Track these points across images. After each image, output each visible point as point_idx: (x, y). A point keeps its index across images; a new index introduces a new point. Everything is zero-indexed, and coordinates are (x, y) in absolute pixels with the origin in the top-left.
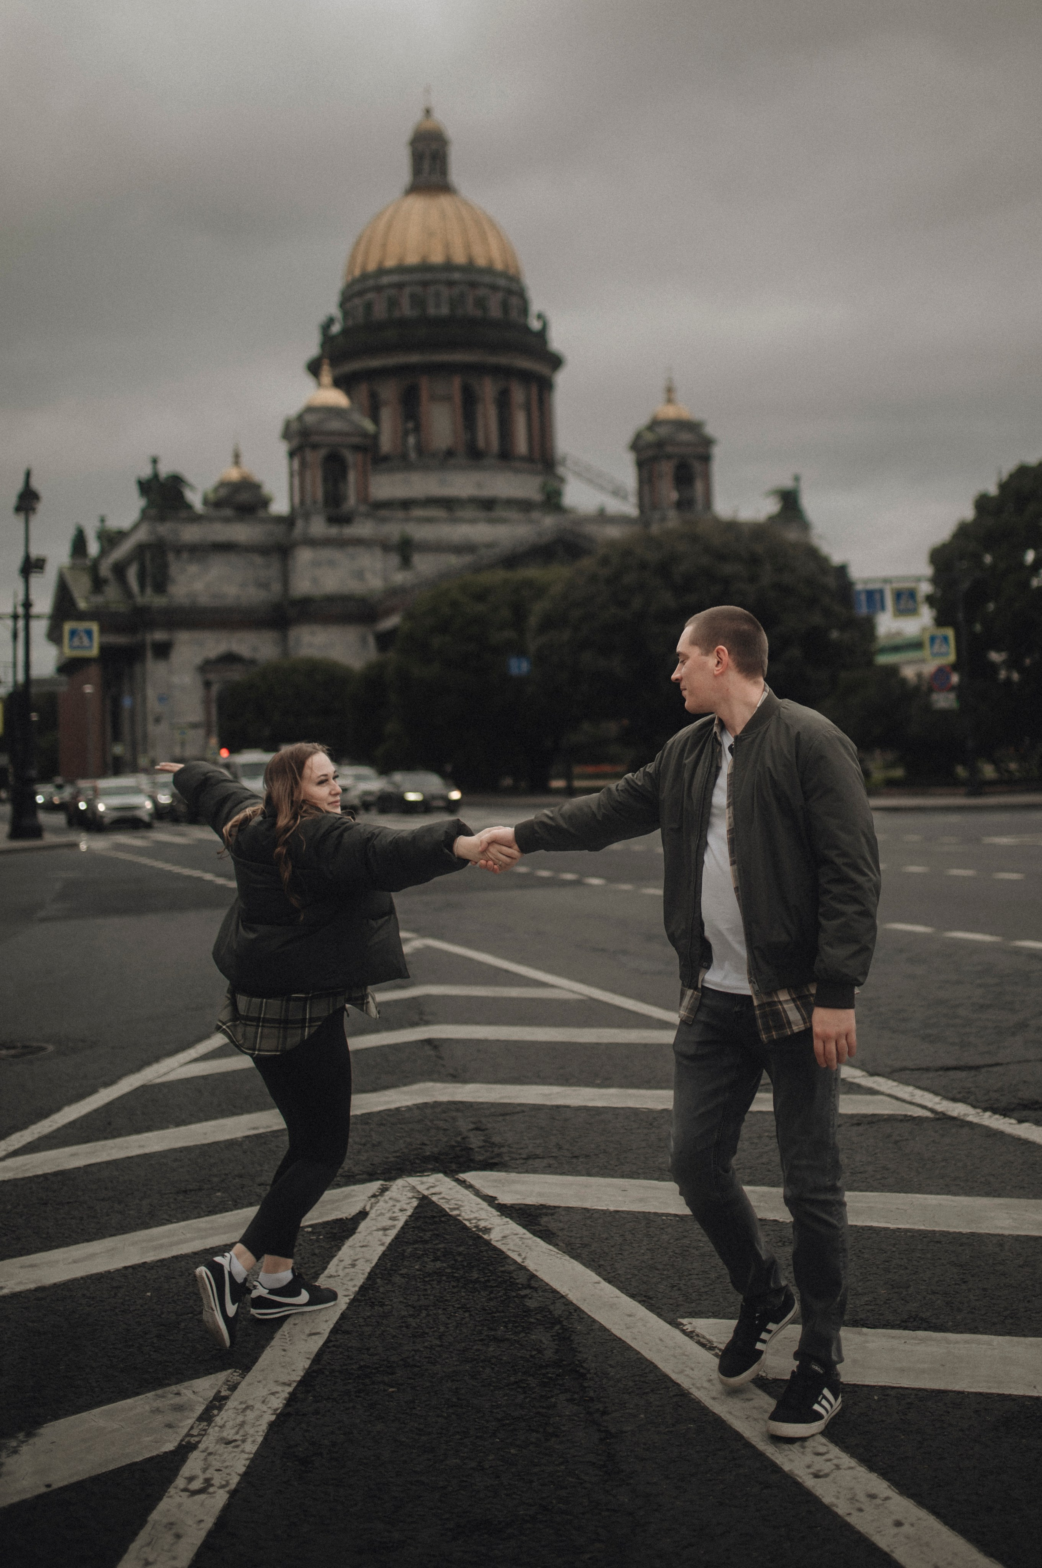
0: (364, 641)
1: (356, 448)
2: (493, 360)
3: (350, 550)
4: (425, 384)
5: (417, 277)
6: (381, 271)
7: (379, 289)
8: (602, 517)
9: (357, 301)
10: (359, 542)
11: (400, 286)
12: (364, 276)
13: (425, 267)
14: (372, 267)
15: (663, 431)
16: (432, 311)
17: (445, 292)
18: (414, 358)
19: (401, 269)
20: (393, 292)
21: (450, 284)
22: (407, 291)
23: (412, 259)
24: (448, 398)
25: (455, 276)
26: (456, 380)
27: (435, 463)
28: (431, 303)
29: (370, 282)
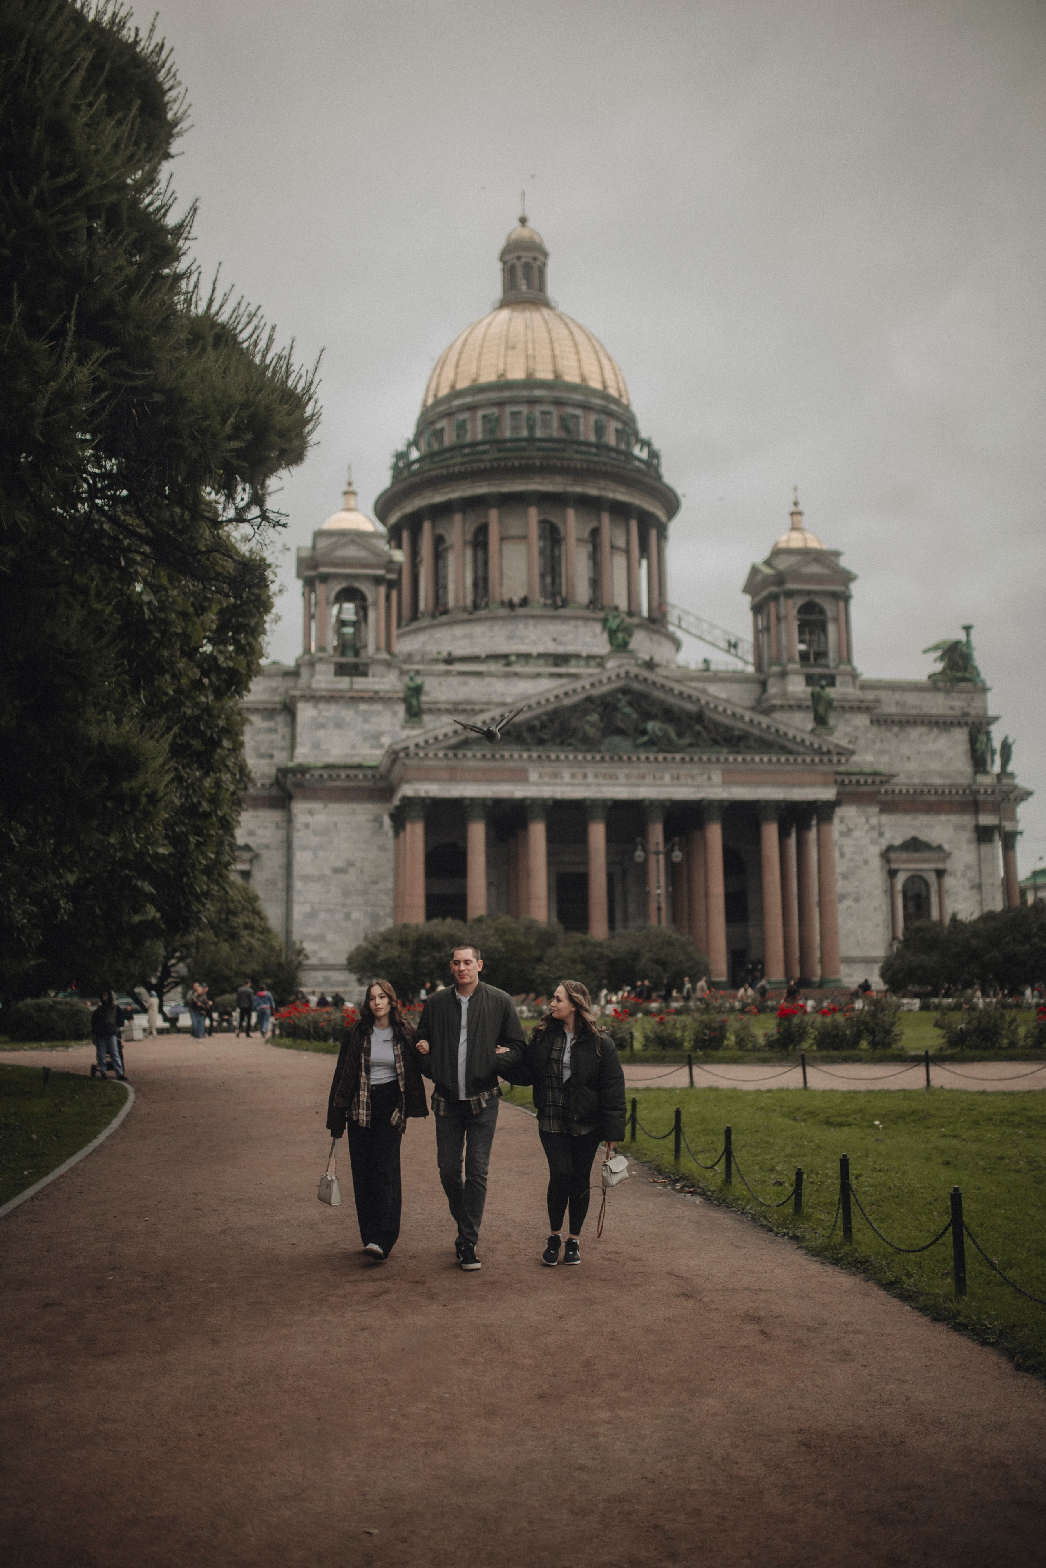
0: (378, 820)
1: (378, 580)
2: (578, 489)
3: (363, 707)
5: (493, 395)
6: (455, 394)
8: (707, 673)
10: (374, 698)
11: (472, 408)
13: (503, 385)
14: (444, 391)
15: (783, 564)
16: (506, 434)
17: (525, 411)
19: (477, 389)
20: (465, 416)
21: (532, 402)
22: (480, 413)
23: (488, 377)
24: (524, 538)
25: (538, 393)
26: (533, 514)
27: (503, 612)
28: (507, 422)
29: (441, 408)
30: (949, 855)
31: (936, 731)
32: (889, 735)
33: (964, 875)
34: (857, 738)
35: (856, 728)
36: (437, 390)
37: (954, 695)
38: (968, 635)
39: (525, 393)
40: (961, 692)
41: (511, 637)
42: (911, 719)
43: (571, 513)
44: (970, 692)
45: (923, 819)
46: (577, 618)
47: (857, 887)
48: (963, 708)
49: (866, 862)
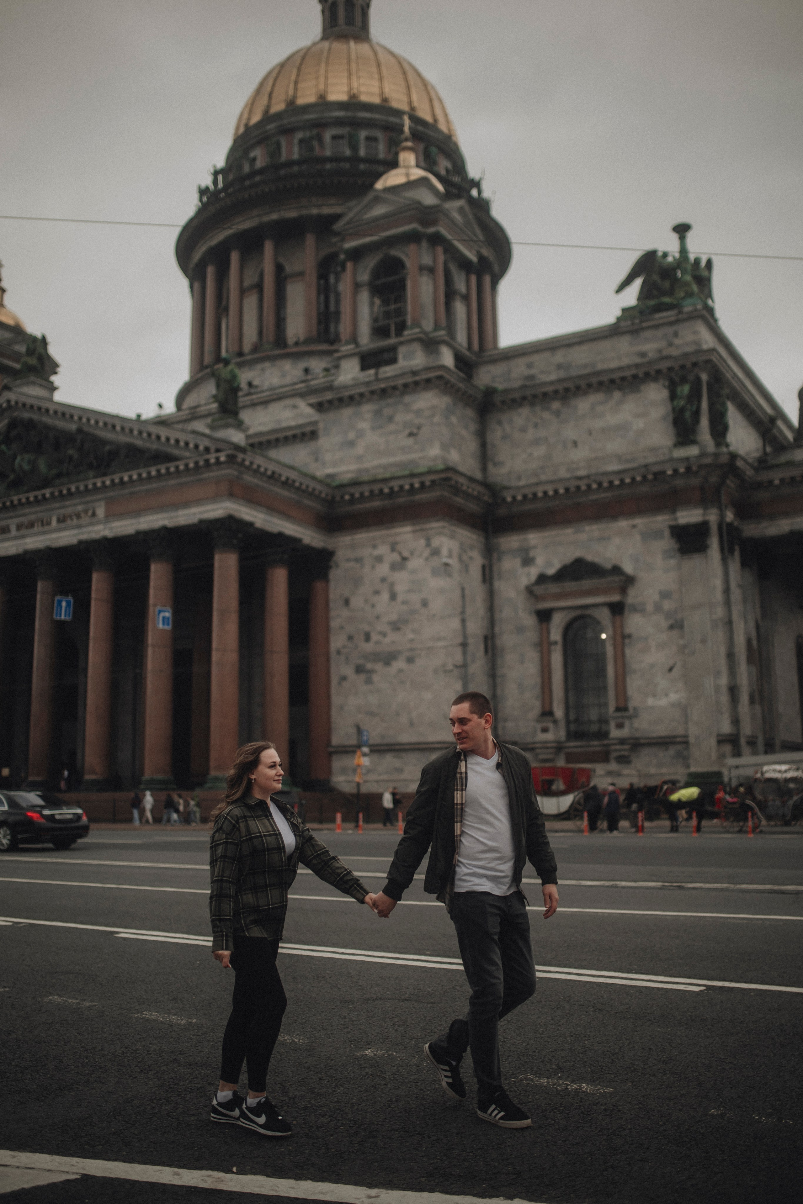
30: (628, 581)
31: (617, 395)
32: (546, 415)
33: (658, 608)
34: (419, 428)
35: (419, 413)
37: (648, 334)
38: (682, 239)
40: (656, 327)
42: (570, 385)
44: (671, 324)
45: (592, 530)
47: (412, 640)
48: (660, 351)
49: (425, 603)
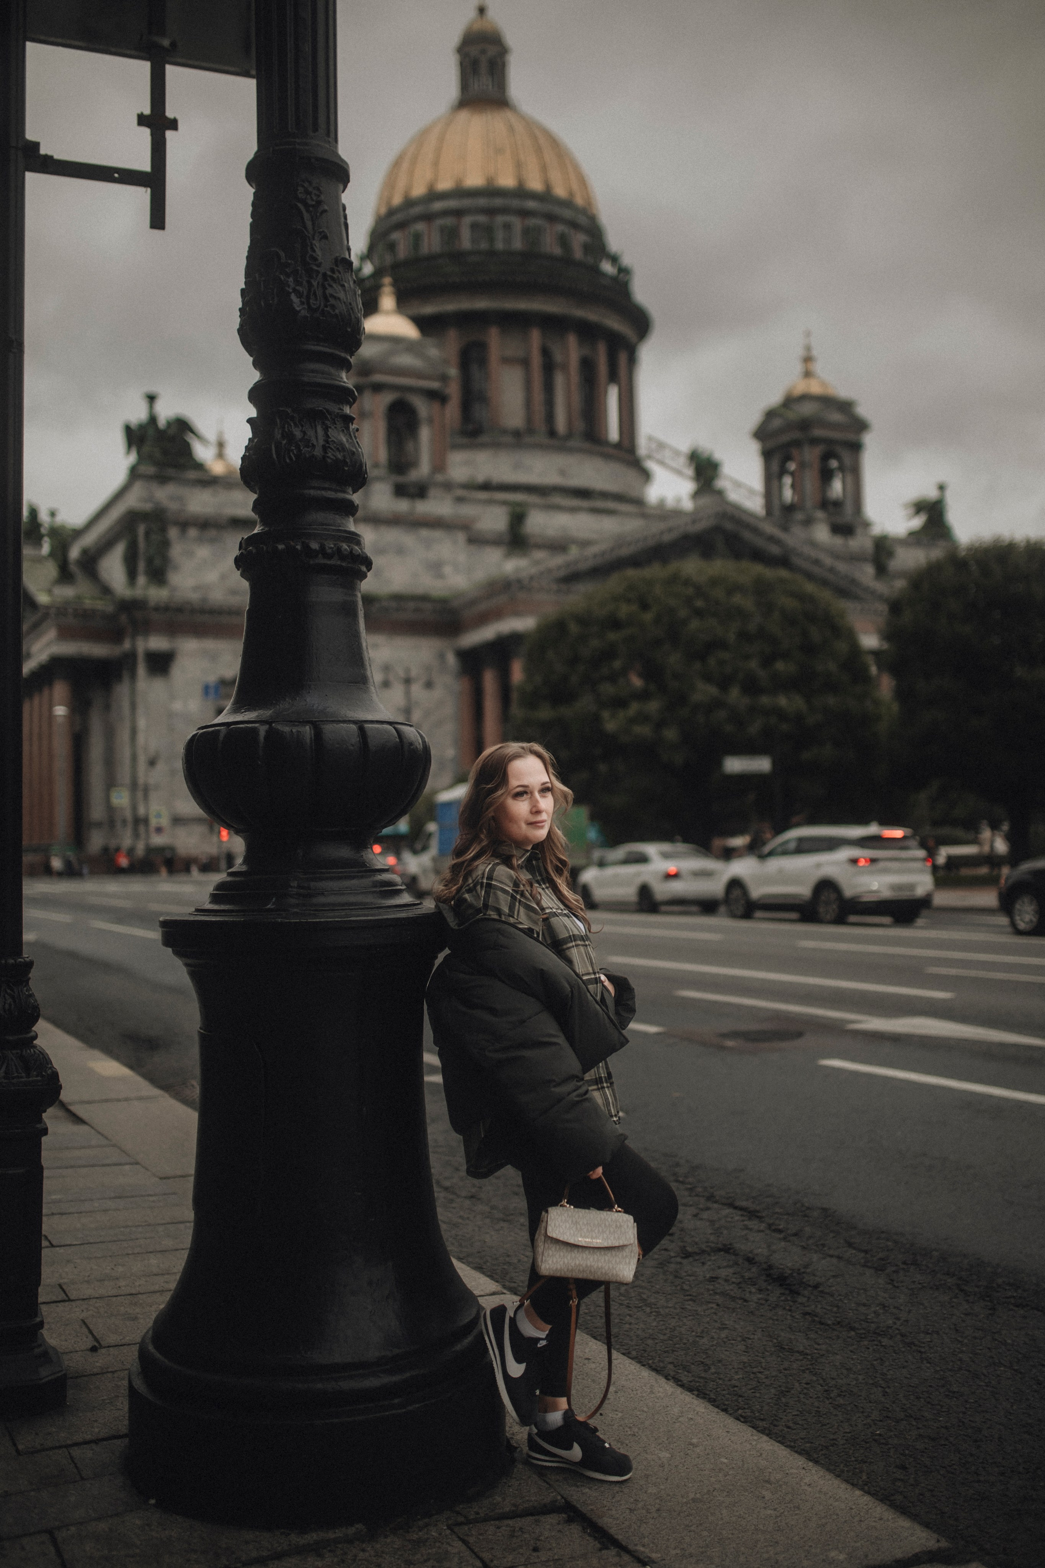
2: (579, 314)
3: (424, 532)
4: (494, 339)
5: (482, 202)
6: (433, 196)
7: (428, 218)
9: (396, 236)
10: (437, 523)
11: (459, 213)
12: (409, 203)
13: (491, 191)
14: (419, 190)
15: (802, 409)
16: (500, 246)
17: (517, 223)
18: (481, 304)
19: (460, 192)
20: (449, 221)
21: (523, 214)
22: (467, 220)
23: (474, 180)
24: (524, 362)
25: (531, 204)
26: (536, 336)
27: (508, 439)
28: (500, 235)
29: (417, 210)
36: (409, 187)
38: (941, 494)
39: (515, 203)
41: (517, 466)
43: (572, 340)
46: (580, 450)
